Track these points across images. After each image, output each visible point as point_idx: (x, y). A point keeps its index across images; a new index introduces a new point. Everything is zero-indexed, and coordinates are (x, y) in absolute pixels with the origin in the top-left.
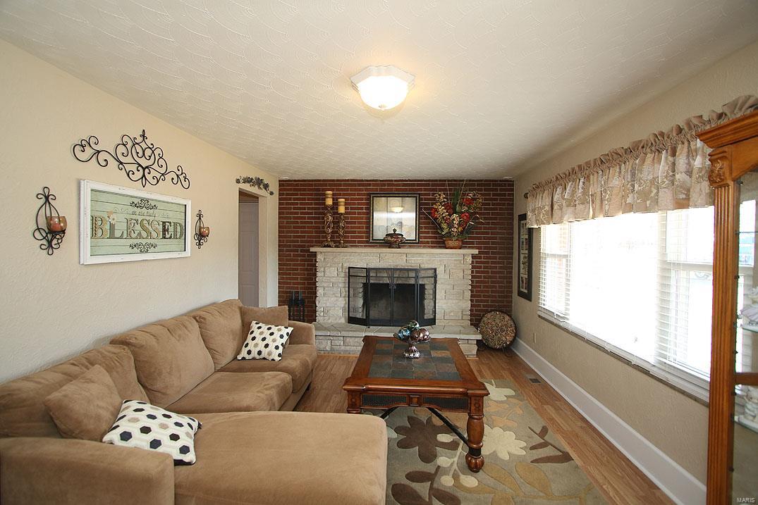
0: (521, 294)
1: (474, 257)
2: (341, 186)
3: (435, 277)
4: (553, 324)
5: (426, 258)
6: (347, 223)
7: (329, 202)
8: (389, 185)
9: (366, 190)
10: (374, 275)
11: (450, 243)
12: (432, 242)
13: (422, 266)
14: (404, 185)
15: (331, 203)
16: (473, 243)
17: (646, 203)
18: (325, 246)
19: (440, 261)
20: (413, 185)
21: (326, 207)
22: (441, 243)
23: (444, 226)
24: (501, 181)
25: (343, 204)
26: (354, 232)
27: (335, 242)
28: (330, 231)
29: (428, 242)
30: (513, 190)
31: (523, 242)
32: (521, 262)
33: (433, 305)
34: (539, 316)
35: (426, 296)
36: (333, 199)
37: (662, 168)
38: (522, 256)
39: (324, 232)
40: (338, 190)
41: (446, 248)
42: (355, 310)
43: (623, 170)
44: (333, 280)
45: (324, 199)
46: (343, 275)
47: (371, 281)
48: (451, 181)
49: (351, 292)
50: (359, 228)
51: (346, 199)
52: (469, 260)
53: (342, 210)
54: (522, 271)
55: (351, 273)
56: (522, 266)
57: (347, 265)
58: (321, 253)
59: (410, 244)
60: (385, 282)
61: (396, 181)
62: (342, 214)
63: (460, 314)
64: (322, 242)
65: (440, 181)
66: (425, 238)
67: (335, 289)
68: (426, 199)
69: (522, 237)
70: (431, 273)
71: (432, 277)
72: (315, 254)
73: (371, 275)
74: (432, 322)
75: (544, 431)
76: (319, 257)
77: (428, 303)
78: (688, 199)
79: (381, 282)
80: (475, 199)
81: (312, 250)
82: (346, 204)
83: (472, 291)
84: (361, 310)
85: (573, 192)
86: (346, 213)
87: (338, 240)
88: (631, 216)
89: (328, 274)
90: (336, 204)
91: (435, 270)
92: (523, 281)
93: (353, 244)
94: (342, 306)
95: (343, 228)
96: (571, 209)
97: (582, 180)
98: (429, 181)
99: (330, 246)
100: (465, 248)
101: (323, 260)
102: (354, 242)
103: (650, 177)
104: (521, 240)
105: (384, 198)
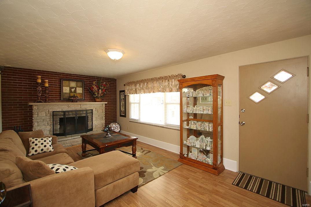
0: (121, 116)
1: (106, 104)
2: (46, 74)
3: (92, 113)
4: (136, 122)
5: (88, 106)
6: (50, 91)
7: (39, 81)
8: (70, 76)
9: (59, 77)
10: (68, 114)
11: (98, 100)
12: (89, 100)
13: (87, 109)
14: (77, 77)
15: (41, 82)
16: (105, 100)
17: (164, 90)
18: (38, 102)
19: (94, 106)
20: (81, 77)
21: (38, 83)
22: (94, 100)
23: (96, 94)
24: (113, 79)
25: (47, 82)
26: (53, 96)
27: (43, 100)
28: (40, 95)
30: (116, 82)
33: (92, 123)
34: (130, 121)
35: (89, 120)
36: (42, 80)
37: (166, 84)
38: (121, 104)
39: (37, 95)
40: (43, 75)
41: (95, 101)
42: (56, 130)
43: (157, 83)
44: (43, 118)
45: (36, 79)
46: (49, 115)
47: (66, 117)
48: (97, 77)
49: (54, 123)
50: (55, 94)
51: (49, 80)
52: (104, 106)
53: (47, 85)
54: (121, 108)
55: (54, 114)
57: (51, 110)
58: (36, 105)
59: (81, 100)
60: (71, 116)
61: (73, 74)
62: (47, 87)
63: (101, 125)
64: (36, 100)
65: (92, 76)
66: (86, 98)
67: (44, 122)
68: (86, 83)
69: (121, 97)
70: (90, 111)
73: (66, 114)
74: (92, 130)
75: (142, 149)
76: (35, 108)
77: (90, 123)
78: (172, 90)
79: (69, 117)
80: (106, 85)
82: (49, 82)
83: (105, 117)
84: (59, 130)
85: (143, 86)
86: (49, 87)
87: (45, 100)
88: (160, 93)
89: (40, 115)
90: (43, 82)
91: (92, 110)
92: (122, 112)
93: (52, 101)
94: (49, 129)
95: (48, 94)
96: (143, 90)
97: (146, 83)
98: (87, 76)
99: (41, 102)
100: (103, 101)
101: (37, 109)
102: (53, 100)
103: (164, 85)
104: (121, 99)
105: (68, 81)
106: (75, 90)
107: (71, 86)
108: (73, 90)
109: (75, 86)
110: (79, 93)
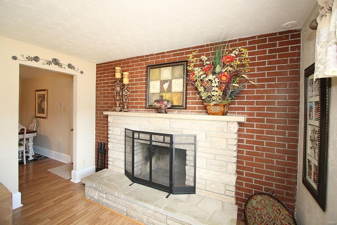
3: (195, 144)
7: (118, 75)
8: (162, 57)
9: (145, 64)
11: (212, 108)
13: (184, 132)
14: (174, 55)
15: (119, 77)
16: (243, 109)
18: (113, 111)
19: (202, 127)
20: (182, 54)
21: (116, 79)
23: (201, 89)
25: (126, 76)
26: (137, 99)
29: (195, 108)
31: (311, 108)
32: (308, 138)
35: (188, 162)
36: (121, 73)
38: (309, 129)
50: (141, 96)
51: (130, 73)
53: (126, 81)
54: (309, 151)
56: (309, 144)
58: (111, 115)
59: (179, 109)
62: (126, 85)
64: (112, 107)
66: (192, 103)
69: (309, 100)
71: (192, 144)
72: (107, 116)
74: (193, 190)
76: (110, 119)
81: (105, 113)
82: (129, 77)
89: (115, 132)
91: (196, 136)
92: (310, 167)
93: (136, 109)
99: (116, 111)
100: (233, 114)
101: (112, 121)
102: (137, 107)
104: (309, 105)
105: (158, 69)
106: (170, 87)
107: (162, 79)
108: (166, 86)
109: (170, 78)
110: (177, 93)
